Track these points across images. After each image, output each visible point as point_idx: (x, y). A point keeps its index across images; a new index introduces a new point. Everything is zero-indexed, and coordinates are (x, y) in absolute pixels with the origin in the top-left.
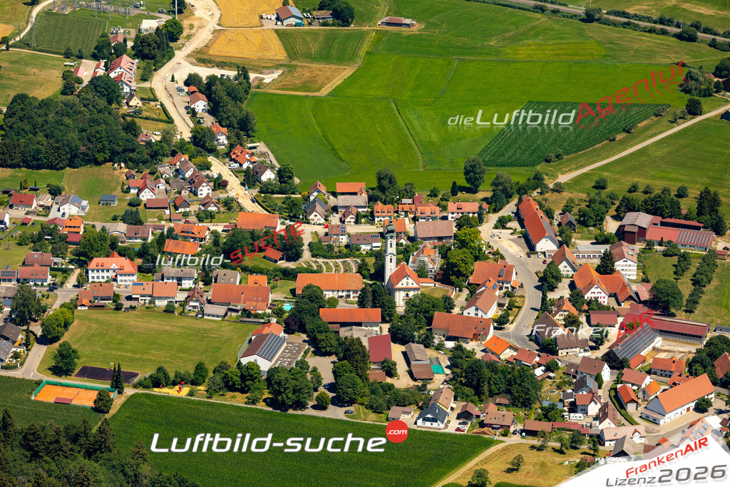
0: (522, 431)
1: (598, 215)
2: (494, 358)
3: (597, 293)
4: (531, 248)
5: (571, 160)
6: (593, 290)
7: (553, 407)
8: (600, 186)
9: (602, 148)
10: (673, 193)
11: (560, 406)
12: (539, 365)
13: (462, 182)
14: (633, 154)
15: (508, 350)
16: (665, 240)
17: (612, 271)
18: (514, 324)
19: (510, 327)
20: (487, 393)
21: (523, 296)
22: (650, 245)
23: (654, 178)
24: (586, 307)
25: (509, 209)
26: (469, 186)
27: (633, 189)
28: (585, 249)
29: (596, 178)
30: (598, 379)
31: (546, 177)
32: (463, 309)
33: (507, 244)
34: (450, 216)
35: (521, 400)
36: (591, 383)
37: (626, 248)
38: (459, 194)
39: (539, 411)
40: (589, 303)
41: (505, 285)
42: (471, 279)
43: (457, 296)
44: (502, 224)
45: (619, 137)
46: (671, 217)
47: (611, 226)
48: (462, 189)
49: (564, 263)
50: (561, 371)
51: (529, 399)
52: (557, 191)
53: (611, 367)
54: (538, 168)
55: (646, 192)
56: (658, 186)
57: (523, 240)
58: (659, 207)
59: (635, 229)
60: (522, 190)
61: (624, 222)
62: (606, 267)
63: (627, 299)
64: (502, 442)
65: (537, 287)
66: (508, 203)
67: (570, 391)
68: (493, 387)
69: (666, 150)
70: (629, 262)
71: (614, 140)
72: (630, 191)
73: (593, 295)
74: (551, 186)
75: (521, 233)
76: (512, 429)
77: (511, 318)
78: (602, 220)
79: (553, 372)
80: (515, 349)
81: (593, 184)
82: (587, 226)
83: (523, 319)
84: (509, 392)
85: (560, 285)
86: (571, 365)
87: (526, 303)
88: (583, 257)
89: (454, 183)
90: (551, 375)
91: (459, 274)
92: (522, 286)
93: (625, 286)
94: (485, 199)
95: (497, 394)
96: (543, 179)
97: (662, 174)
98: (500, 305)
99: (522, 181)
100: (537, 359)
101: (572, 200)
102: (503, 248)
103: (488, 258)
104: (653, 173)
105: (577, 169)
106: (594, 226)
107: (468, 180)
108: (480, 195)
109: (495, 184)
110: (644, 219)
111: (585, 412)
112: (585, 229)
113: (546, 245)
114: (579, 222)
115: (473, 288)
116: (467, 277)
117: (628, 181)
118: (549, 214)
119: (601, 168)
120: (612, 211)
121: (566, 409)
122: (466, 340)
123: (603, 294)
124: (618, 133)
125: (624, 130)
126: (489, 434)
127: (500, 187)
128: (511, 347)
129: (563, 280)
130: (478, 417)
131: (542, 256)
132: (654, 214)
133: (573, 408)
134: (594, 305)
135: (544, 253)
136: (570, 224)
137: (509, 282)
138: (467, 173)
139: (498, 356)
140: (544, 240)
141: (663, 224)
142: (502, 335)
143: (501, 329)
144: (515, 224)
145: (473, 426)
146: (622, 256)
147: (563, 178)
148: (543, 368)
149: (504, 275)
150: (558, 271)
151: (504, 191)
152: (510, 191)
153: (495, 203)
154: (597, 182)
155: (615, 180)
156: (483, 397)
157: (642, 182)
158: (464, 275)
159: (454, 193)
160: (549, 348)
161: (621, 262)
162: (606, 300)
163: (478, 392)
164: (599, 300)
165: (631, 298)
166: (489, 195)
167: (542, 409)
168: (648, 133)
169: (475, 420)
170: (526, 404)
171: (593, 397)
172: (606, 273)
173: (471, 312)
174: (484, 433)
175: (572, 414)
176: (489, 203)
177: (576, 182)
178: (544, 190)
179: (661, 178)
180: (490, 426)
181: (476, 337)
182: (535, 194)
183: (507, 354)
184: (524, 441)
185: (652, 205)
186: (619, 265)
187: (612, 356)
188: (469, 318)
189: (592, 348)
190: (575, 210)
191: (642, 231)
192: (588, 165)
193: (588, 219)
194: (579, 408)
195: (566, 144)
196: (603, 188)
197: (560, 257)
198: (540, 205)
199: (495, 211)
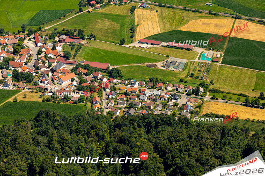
0: (28, 88)
1: (53, 36)
2: (24, 71)
3: (51, 55)
4: (37, 45)
5: (49, 24)
6: (50, 54)
7: (36, 82)
8: (55, 30)
9: (57, 20)
10: (73, 30)
11: (38, 82)
12: (34, 72)
13: (21, 30)
14: (65, 22)
15: (27, 69)
16: (70, 42)
17: (55, 49)
18: (30, 63)
19: (29, 64)
20: (21, 80)
21: (33, 57)
22: (66, 43)
23: (69, 27)
24: (48, 58)
25: (32, 36)
26: (23, 31)
27: (64, 30)
28: (50, 44)
29: (54, 28)
30: (48, 75)
31: (42, 28)
32: (17, 60)
33: (31, 45)
34: (17, 38)
35: (29, 81)
36: (46, 76)
37: (59, 44)
38: (20, 33)
39: (33, 83)
40: (49, 57)
41: (29, 54)
42: (20, 53)
43: (16, 57)
44: (30, 40)
45: (61, 18)
46: (72, 36)
47: (57, 39)
48: (21, 32)
49: (44, 48)
50: (40, 74)
51: (30, 81)
52: (45, 31)
53: (52, 72)
54: (41, 26)
55: (67, 31)
56: (69, 29)
57: (35, 43)
58: (69, 34)
59: (62, 39)
60: (36, 31)
61: (60, 38)
62: (54, 49)
63: (58, 56)
64: (23, 91)
65: (37, 54)
66: (32, 34)
67: (41, 78)
68: (22, 78)
69: (73, 20)
70: (59, 47)
71: (60, 18)
72: (63, 31)
73: (50, 56)
74: (43, 30)
75: (34, 42)
76: (25, 88)
77: (29, 62)
78: (55, 38)
79: (37, 74)
80: (29, 69)
81: (54, 29)
82: (51, 39)
83: (32, 62)
84: (26, 79)
85: (42, 54)
86: (42, 72)
87: (34, 58)
88: (49, 46)
89: (19, 30)
90: (37, 75)
91: (17, 52)
92: (33, 54)
93: (58, 53)
94: (26, 34)
95: (23, 80)
96: (41, 29)
97: (71, 26)
98: (27, 59)
99: (36, 29)
100: (34, 71)
101: (48, 33)
102: (29, 45)
103: (25, 48)
104: (69, 26)
105: (50, 26)
106: (53, 39)
107: (22, 30)
108: (25, 33)
109: (29, 30)
110: (64, 37)
111: (44, 83)
112: (51, 40)
113: (40, 44)
114: (49, 38)
115: (21, 55)
116: (19, 53)
117: (62, 28)
118: (42, 37)
119: (56, 25)
120: (58, 35)
121: (39, 82)
122: (17, 68)
123: (52, 55)
124: (62, 17)
125: (63, 16)
126: (20, 89)
127: (30, 31)
128: (28, 69)
129: (43, 52)
130: (18, 85)
131: (39, 47)
132: (68, 36)
133: (41, 82)
134: (50, 58)
135: (40, 46)
136: (47, 39)
137: (29, 53)
138: (22, 28)
139: (25, 71)
140: (39, 43)
141: (70, 38)
142: (27, 66)
143: (26, 65)
144: (33, 40)
145: (16, 88)
146: (58, 46)
147: (46, 28)
148: (35, 73)
149: (28, 52)
150: (42, 50)
151: (31, 32)
152: (33, 32)
153: (29, 35)
154: (55, 29)
155: (59, 28)
156: (19, 81)
157: (66, 28)
158: (18, 52)
159: (19, 33)
160: (37, 68)
161: (57, 47)
162: (53, 56)
163: (18, 80)
164: (51, 57)
165: (59, 56)
166: (27, 33)
167: (34, 83)
168: (69, 16)
169: (17, 86)
170: (30, 82)
171: (46, 79)
172: (54, 50)
173: (19, 61)
174: (19, 89)
175: (41, 84)
176: (27, 35)
177: (50, 29)
178: (41, 31)
179: (71, 27)
180: (20, 87)
181: (20, 67)
182: (39, 32)
183: (27, 70)
184: (28, 90)
185: (67, 33)
186: (57, 48)
187: (52, 69)
188: (18, 62)
189: (48, 68)
190: (48, 36)
191: (64, 40)
192: (53, 25)
193: (51, 38)
194: (43, 82)
195: (48, 20)
196: (56, 30)
197: (43, 47)
198: (39, 35)
199: (29, 37)
